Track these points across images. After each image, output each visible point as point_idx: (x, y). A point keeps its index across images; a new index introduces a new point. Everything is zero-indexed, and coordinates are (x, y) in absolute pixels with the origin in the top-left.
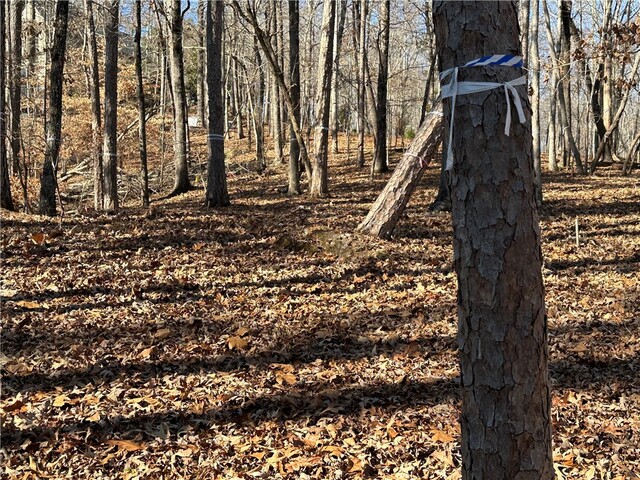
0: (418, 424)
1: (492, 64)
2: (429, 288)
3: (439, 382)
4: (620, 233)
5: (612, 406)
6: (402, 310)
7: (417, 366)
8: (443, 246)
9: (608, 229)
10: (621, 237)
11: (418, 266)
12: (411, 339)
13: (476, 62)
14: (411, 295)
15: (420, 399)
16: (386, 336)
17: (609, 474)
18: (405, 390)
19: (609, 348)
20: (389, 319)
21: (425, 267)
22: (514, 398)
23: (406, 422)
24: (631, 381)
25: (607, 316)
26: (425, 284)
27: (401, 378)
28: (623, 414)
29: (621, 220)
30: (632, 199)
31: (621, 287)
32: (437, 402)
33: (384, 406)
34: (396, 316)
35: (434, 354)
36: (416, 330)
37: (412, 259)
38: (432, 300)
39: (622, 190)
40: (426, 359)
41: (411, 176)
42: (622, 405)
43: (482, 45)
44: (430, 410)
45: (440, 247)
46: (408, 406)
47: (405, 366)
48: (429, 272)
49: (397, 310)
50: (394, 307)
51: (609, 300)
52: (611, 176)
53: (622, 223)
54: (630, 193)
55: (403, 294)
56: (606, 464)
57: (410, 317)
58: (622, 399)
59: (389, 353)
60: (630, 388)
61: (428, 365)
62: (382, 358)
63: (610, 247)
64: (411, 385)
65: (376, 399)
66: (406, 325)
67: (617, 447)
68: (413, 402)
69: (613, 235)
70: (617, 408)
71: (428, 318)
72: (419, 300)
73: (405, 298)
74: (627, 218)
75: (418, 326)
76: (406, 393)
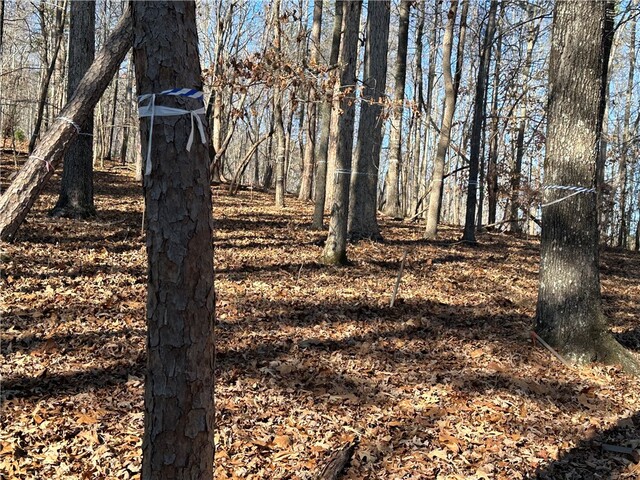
0: (62, 411)
1: (182, 95)
2: (58, 290)
3: (78, 375)
4: (230, 246)
5: (231, 388)
6: (33, 311)
7: (54, 361)
8: (68, 251)
9: (220, 243)
10: (231, 250)
11: (44, 270)
12: (46, 337)
13: (169, 91)
14: (41, 297)
15: (61, 390)
16: (20, 335)
17: (230, 440)
18: (46, 382)
19: (226, 342)
20: (20, 319)
21: (51, 271)
22: (190, 354)
23: (51, 409)
24: (245, 368)
25: (223, 316)
26: (54, 287)
27: (40, 373)
28: (239, 394)
29: (230, 234)
30: (238, 217)
31: (233, 292)
32: (78, 391)
33: (26, 397)
34: (27, 316)
35: (71, 350)
36: (50, 329)
37: (37, 263)
38: (62, 302)
39: (229, 209)
40: (63, 354)
41: (37, 179)
42: (238, 387)
43: (175, 80)
44: (72, 398)
45: (66, 253)
46: (51, 396)
47: (42, 361)
48: (56, 275)
49: (27, 311)
50: (24, 308)
51: (224, 303)
52: (220, 195)
53: (232, 238)
54: (236, 212)
55: (31, 296)
56: (229, 432)
57: (42, 318)
58: (238, 382)
59: (25, 350)
60: (244, 374)
61: (65, 360)
62: (18, 354)
63: (222, 258)
64: (50, 378)
65: (17, 392)
66: (39, 325)
67: (236, 419)
68: (55, 392)
69: (224, 248)
70: (235, 389)
71: (60, 318)
72: (49, 302)
73: (33, 300)
74: (235, 233)
75: (51, 325)
76: (48, 385)
